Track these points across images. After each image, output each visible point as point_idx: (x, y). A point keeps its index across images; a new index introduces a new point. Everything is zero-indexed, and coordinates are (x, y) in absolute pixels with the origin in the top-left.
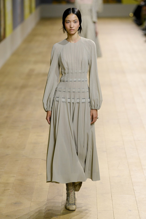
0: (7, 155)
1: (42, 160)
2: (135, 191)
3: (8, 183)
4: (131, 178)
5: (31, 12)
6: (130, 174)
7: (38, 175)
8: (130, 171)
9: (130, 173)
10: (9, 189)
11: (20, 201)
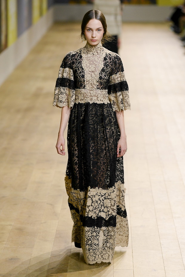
0: (3, 197)
1: (47, 204)
2: (162, 246)
3: (3, 233)
4: (158, 229)
5: (41, 14)
6: (157, 224)
7: (41, 223)
8: (157, 220)
9: (157, 222)
10: (4, 241)
11: (17, 256)
